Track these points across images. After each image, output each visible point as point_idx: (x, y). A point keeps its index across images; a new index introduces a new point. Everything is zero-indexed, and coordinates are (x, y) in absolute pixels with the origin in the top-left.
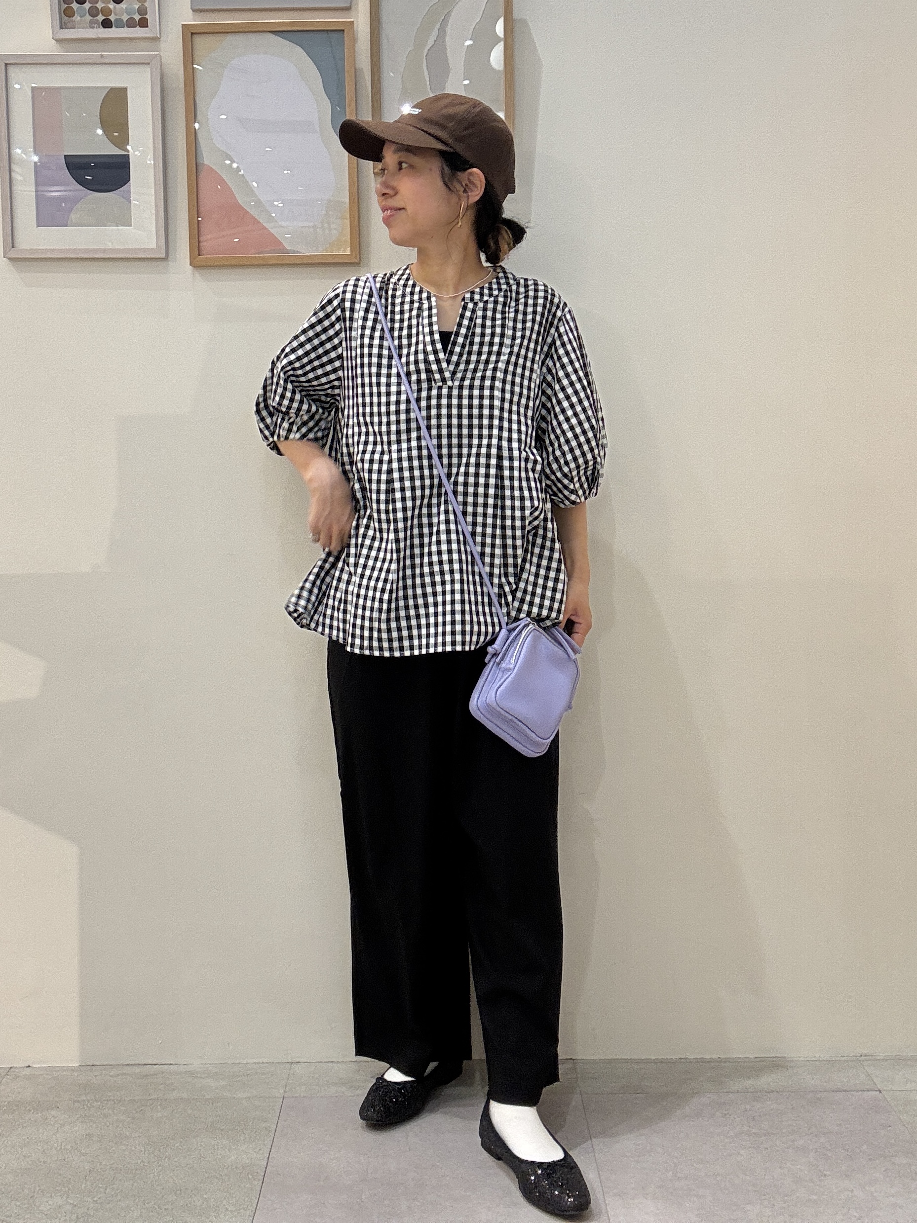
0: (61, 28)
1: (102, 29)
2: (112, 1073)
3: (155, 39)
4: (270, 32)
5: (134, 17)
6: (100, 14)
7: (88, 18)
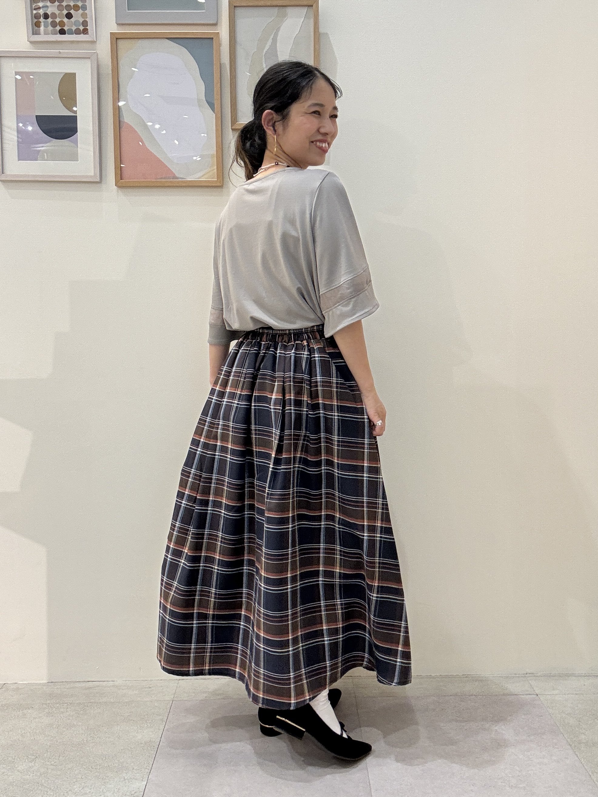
0: (33, 34)
1: (59, 35)
2: (67, 687)
3: (93, 42)
4: (167, 38)
5: (80, 28)
6: (58, 26)
7: (50, 28)
